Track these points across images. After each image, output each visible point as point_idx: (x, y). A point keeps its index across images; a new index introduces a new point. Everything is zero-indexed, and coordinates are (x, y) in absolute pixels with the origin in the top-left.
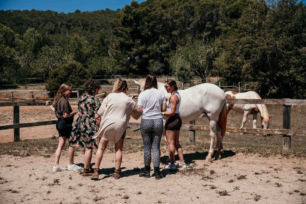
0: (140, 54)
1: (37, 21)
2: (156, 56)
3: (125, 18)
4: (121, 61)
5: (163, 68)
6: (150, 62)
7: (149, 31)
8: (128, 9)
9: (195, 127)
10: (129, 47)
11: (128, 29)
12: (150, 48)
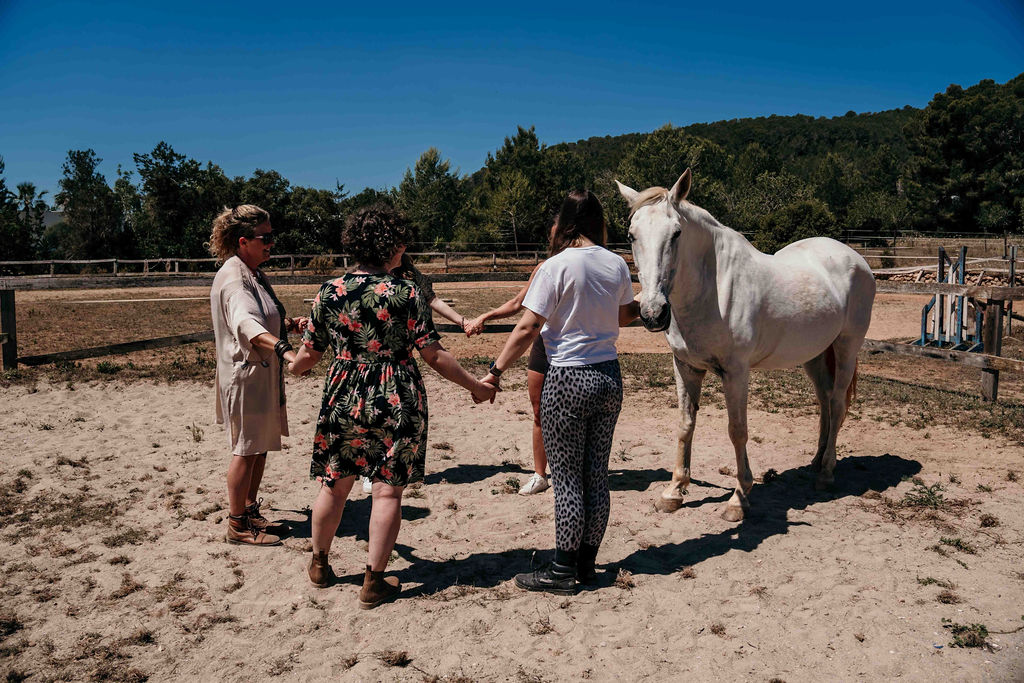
0: (960, 189)
1: (778, 135)
2: (994, 195)
3: (933, 119)
4: (920, 204)
5: (1009, 218)
6: (981, 205)
7: (984, 142)
8: (939, 102)
9: (997, 362)
10: (938, 176)
11: (939, 141)
12: (982, 178)
